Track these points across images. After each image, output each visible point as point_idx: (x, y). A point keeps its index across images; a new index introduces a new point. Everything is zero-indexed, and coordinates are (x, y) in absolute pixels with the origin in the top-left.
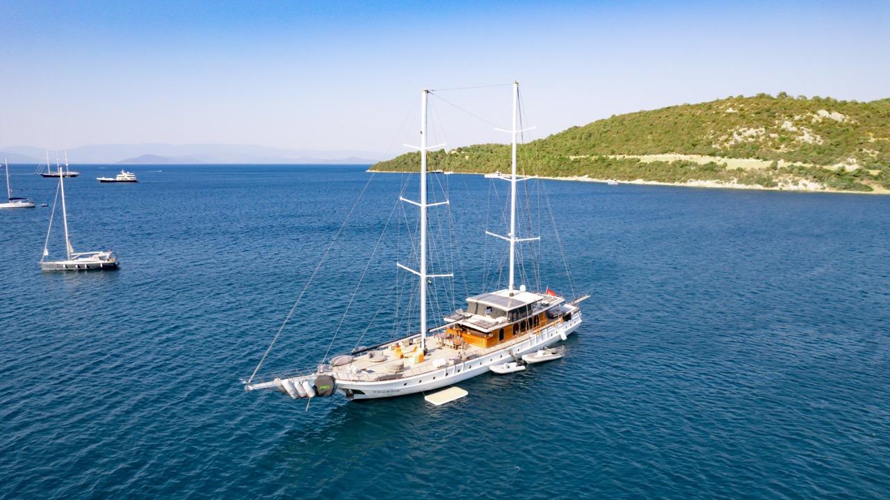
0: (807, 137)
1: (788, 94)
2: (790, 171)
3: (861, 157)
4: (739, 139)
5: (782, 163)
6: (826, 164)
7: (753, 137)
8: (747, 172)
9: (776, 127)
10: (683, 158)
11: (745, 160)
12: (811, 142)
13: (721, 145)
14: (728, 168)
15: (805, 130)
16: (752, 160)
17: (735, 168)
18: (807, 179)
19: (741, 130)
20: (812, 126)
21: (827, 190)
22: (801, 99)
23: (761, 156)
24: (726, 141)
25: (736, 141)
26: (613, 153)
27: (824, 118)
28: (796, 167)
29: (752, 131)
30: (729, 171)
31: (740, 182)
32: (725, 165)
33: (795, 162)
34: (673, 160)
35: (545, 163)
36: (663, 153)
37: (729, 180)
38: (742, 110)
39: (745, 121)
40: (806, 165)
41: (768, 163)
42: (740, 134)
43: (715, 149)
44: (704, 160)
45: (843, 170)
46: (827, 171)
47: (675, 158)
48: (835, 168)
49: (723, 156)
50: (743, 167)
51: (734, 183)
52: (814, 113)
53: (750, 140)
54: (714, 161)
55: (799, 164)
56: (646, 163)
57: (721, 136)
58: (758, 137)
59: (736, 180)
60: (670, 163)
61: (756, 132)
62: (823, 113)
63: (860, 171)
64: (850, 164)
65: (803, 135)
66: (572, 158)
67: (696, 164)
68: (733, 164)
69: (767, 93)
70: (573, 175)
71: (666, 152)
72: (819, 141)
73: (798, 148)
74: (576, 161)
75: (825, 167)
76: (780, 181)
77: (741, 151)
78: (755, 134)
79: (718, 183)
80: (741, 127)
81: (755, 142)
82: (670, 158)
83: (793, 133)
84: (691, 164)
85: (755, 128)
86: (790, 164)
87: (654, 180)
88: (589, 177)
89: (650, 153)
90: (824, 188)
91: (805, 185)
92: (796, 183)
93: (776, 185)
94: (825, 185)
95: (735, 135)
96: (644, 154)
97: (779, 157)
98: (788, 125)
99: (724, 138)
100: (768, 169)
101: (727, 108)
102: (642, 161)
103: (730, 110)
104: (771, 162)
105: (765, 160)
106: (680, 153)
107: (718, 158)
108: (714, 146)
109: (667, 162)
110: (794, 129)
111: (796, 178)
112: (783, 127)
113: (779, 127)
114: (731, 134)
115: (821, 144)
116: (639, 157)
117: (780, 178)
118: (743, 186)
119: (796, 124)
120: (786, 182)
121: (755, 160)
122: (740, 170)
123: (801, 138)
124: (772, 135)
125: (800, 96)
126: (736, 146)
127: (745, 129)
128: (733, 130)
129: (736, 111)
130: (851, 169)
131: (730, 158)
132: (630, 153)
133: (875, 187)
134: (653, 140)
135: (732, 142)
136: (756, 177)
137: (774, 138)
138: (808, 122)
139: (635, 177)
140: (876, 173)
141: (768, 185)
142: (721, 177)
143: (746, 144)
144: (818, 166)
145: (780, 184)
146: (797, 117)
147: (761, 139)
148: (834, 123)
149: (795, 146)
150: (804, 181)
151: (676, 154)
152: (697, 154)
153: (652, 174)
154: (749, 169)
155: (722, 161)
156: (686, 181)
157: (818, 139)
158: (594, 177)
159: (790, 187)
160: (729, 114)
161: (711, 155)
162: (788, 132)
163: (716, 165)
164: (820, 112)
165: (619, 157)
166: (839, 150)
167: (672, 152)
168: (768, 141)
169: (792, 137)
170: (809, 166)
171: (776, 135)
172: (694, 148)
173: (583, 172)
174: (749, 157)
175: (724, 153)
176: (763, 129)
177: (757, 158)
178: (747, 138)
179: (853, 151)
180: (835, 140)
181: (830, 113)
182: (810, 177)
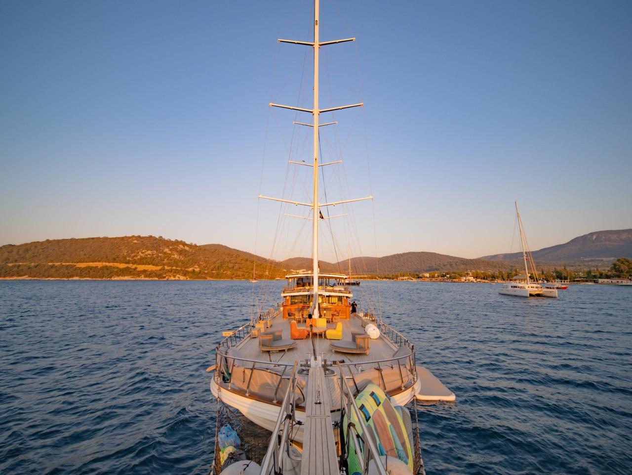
0: (176, 256)
1: (163, 237)
2: (171, 271)
3: (199, 265)
4: (143, 255)
5: (166, 267)
6: (186, 268)
7: (150, 255)
8: (149, 272)
9: (161, 251)
10: (107, 264)
11: (147, 266)
12: (178, 258)
13: (132, 258)
14: (138, 269)
15: (175, 253)
16: (150, 266)
17: (142, 269)
18: (179, 274)
19: (144, 251)
20: (177, 252)
23: (155, 264)
24: (134, 256)
25: (141, 256)
26: (52, 261)
27: (182, 249)
29: (149, 252)
31: (146, 276)
32: (136, 268)
33: (173, 267)
34: (101, 266)
36: (93, 262)
37: (139, 276)
38: (141, 241)
39: (145, 247)
40: (178, 268)
41: (160, 268)
42: (143, 253)
44: (122, 266)
45: (194, 270)
46: (187, 271)
47: (102, 264)
48: (190, 269)
49: (133, 264)
50: (146, 269)
52: (177, 246)
53: (149, 256)
54: (129, 266)
55: (174, 268)
56: (81, 268)
57: (132, 254)
58: (153, 255)
59: (143, 276)
60: (99, 267)
62: (181, 246)
63: (200, 271)
64: (196, 268)
65: (174, 255)
66: (10, 265)
67: (117, 268)
68: (141, 268)
69: (153, 235)
71: (96, 261)
73: (173, 261)
74: (14, 266)
76: (167, 276)
77: (142, 261)
78: (151, 254)
79: (132, 277)
81: (151, 257)
82: (99, 265)
83: (170, 254)
84: (114, 267)
85: (152, 251)
86: (170, 268)
87: (88, 277)
88: (29, 277)
89: (83, 262)
90: (187, 279)
91: (179, 277)
92: (174, 277)
93: (165, 277)
94: (187, 277)
95: (140, 253)
96: (78, 263)
97: (164, 265)
98: (167, 250)
99: (133, 255)
100: (160, 270)
101: (133, 240)
102: (77, 266)
103: (135, 241)
104: (161, 267)
105: (157, 265)
106: (106, 262)
107: (131, 265)
108: (128, 259)
109: (97, 267)
110: (170, 252)
111: (175, 274)
112: (165, 251)
113: (163, 251)
114: (138, 253)
115: (182, 259)
116: (74, 264)
117: (167, 274)
118: (147, 279)
119: (171, 250)
120: (170, 276)
121: (152, 266)
122: (145, 271)
123: (173, 256)
124: (160, 255)
125: (168, 239)
126: (142, 258)
127: (146, 251)
128: (138, 251)
129: (138, 242)
130: (197, 270)
131: (139, 265)
132: (66, 261)
133: (207, 277)
134: (85, 255)
135: (139, 257)
136: (154, 274)
137: (161, 256)
138: (176, 250)
139: (72, 276)
140: (206, 272)
141: (161, 278)
142: (134, 274)
143: (146, 258)
144: (183, 269)
145: (167, 277)
146: (171, 247)
147: (154, 256)
148: (186, 251)
149: (171, 260)
150: (178, 276)
151: (103, 262)
152: (117, 262)
153: (86, 273)
154: (150, 270)
155: (134, 266)
156: (111, 277)
157: (181, 257)
158: (35, 277)
159: (172, 278)
160: (136, 243)
161: (126, 263)
162: (167, 254)
163: (131, 269)
164: (180, 246)
165: (57, 264)
166: (191, 262)
167: (100, 261)
168: (158, 257)
169: (169, 256)
170: (179, 269)
171: (162, 254)
172: (115, 259)
173: (22, 273)
174: (149, 264)
175: (135, 262)
176: (155, 251)
177: (154, 265)
178: (147, 255)
179: (196, 263)
180: (188, 258)
181: (184, 247)
182: (181, 274)
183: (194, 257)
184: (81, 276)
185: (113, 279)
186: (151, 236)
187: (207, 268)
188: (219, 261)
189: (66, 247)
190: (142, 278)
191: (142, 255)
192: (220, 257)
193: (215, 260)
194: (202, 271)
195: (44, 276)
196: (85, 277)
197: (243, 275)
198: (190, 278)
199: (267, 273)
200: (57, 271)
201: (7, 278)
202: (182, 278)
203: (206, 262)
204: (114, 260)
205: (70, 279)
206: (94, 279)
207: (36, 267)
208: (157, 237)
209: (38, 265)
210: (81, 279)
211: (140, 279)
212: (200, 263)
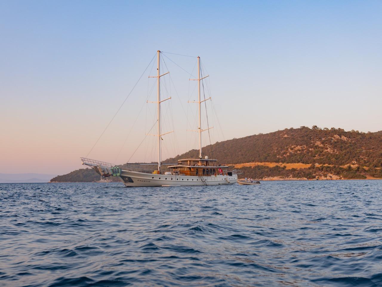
0: (330, 150)
1: (318, 127)
2: (321, 169)
3: (359, 161)
5: (317, 165)
6: (341, 165)
7: (300, 151)
8: (298, 171)
9: (312, 144)
10: (259, 164)
11: (296, 164)
12: (332, 152)
13: (282, 156)
14: (287, 169)
15: (328, 146)
17: (291, 169)
18: (332, 173)
19: (293, 147)
20: (331, 144)
21: (343, 179)
23: (305, 161)
24: (284, 153)
25: (290, 153)
27: (338, 139)
28: (325, 167)
29: (299, 147)
30: (287, 171)
31: (294, 176)
32: (285, 167)
33: (324, 164)
34: (254, 166)
36: (248, 162)
37: (288, 176)
38: (292, 135)
39: (294, 142)
40: (330, 166)
41: (309, 166)
42: (292, 149)
44: (272, 165)
45: (350, 167)
46: (341, 169)
47: (255, 164)
48: (346, 166)
49: (283, 162)
50: (295, 167)
51: (290, 177)
52: (332, 137)
53: (298, 152)
54: (278, 165)
55: (326, 165)
56: (238, 168)
57: (281, 150)
58: (303, 150)
59: (291, 176)
60: (252, 168)
61: (301, 148)
62: (337, 136)
63: (358, 168)
64: (353, 164)
65: (327, 149)
67: (268, 167)
68: (290, 166)
69: (306, 126)
71: (250, 162)
72: (336, 152)
73: (325, 156)
76: (317, 175)
77: (292, 159)
78: (300, 149)
81: (301, 153)
83: (322, 148)
84: (265, 167)
85: (301, 145)
86: (321, 165)
89: (241, 163)
91: (331, 177)
94: (341, 176)
97: (314, 161)
98: (318, 143)
99: (283, 151)
100: (309, 169)
102: (236, 167)
103: (286, 136)
104: (311, 164)
105: (307, 163)
106: (258, 161)
107: (281, 163)
108: (278, 157)
110: (322, 145)
111: (326, 173)
112: (316, 144)
113: (314, 144)
114: (288, 149)
115: (337, 153)
116: (234, 165)
117: (317, 173)
119: (323, 143)
121: (301, 164)
122: (294, 170)
123: (326, 150)
124: (310, 149)
125: (325, 128)
126: (291, 155)
127: (295, 146)
128: (288, 147)
129: (289, 136)
130: (355, 166)
131: (288, 163)
133: (366, 176)
134: (242, 155)
135: (288, 154)
136: (303, 173)
137: (312, 151)
138: (329, 142)
140: (367, 168)
141: (310, 178)
142: (283, 174)
143: (296, 155)
144: (337, 166)
146: (323, 139)
147: (305, 151)
149: (323, 155)
150: (330, 175)
151: (255, 162)
152: (268, 161)
154: (298, 169)
155: (283, 165)
156: (262, 178)
157: (335, 151)
160: (286, 138)
161: (276, 162)
162: (319, 147)
163: (280, 168)
164: (335, 136)
166: (347, 157)
167: (253, 161)
168: (308, 153)
169: (321, 150)
170: (332, 166)
171: (313, 149)
172: (266, 158)
174: (298, 162)
175: (284, 160)
176: (305, 146)
177: (303, 163)
178: (296, 151)
179: (354, 157)
180: (344, 151)
181: (340, 137)
182: (333, 172)
183: (353, 149)
191: (291, 151)
194: (362, 167)
198: (345, 177)
203: (368, 155)
204: (266, 160)
208: (311, 128)
212: (361, 157)
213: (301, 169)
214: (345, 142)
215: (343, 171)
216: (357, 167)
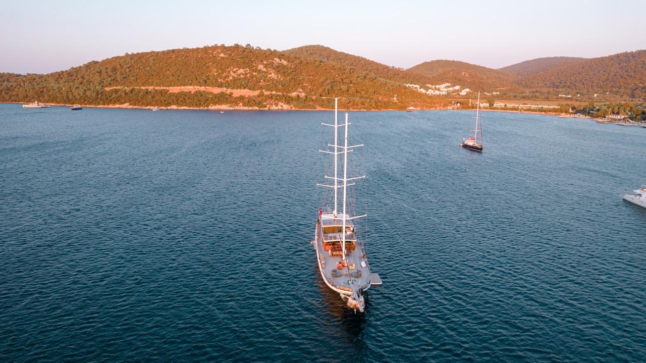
0: (274, 75)
1: (251, 46)
2: (271, 97)
3: (304, 88)
4: (235, 75)
5: (267, 93)
6: (288, 93)
7: (243, 74)
8: (247, 98)
9: (254, 68)
10: (202, 88)
11: (242, 90)
12: (276, 78)
13: (224, 79)
14: (235, 95)
15: (272, 71)
17: (238, 95)
19: (235, 70)
20: (274, 69)
21: (294, 108)
22: (258, 49)
23: (251, 87)
24: (226, 77)
25: (233, 77)
26: (143, 85)
27: (278, 63)
28: (273, 95)
29: (241, 71)
30: (235, 98)
31: (244, 105)
32: (232, 93)
33: (272, 91)
34: (194, 90)
35: (81, 93)
36: (184, 86)
37: (237, 105)
38: (230, 55)
39: (235, 63)
40: (278, 93)
41: (257, 93)
42: (234, 72)
43: (221, 82)
44: (216, 91)
45: (298, 96)
46: (290, 97)
47: (195, 88)
48: (294, 94)
49: (227, 87)
50: (243, 95)
52: (273, 60)
53: (242, 76)
54: (223, 91)
55: (274, 92)
56: (175, 93)
57: (223, 73)
58: (246, 74)
59: (241, 104)
60: (192, 93)
61: (244, 71)
62: (277, 60)
64: (300, 92)
65: (271, 74)
66: (107, 89)
67: (212, 93)
68: (237, 93)
70: (114, 103)
71: (187, 85)
73: (271, 82)
74: (112, 91)
75: (289, 95)
77: (236, 83)
78: (244, 73)
79: (230, 106)
80: (234, 68)
81: (245, 78)
82: (192, 89)
83: (265, 73)
84: (208, 93)
85: (243, 68)
87: (185, 105)
88: (130, 105)
89: (175, 85)
90: (292, 108)
91: (282, 106)
92: (277, 105)
93: (265, 107)
94: (292, 106)
95: (232, 73)
96: (170, 86)
97: (261, 88)
98: (261, 67)
99: (225, 75)
100: (258, 96)
101: (220, 53)
102: (170, 92)
103: (222, 55)
104: (259, 91)
105: (255, 90)
106: (197, 85)
107: (225, 89)
108: (219, 80)
109: (190, 92)
110: (265, 70)
111: (277, 102)
112: (259, 68)
113: (256, 68)
114: (229, 71)
115: (282, 79)
116: (167, 88)
117: (267, 102)
118: (246, 108)
119: (266, 67)
120: (272, 105)
121: (248, 90)
122: (242, 98)
123: (270, 76)
124: (254, 74)
126: (235, 80)
127: (237, 69)
128: (229, 69)
129: (226, 56)
130: (303, 95)
131: (233, 89)
132: (157, 85)
133: (316, 106)
134: (173, 75)
135: (231, 78)
136: (253, 102)
137: (256, 76)
138: (272, 66)
139: (169, 104)
140: (314, 98)
141: (261, 107)
142: (231, 102)
143: (240, 79)
144: (285, 94)
145: (268, 106)
146: (265, 62)
147: (248, 75)
148: (284, 67)
149: (269, 81)
150: (280, 104)
151: (194, 85)
152: (209, 86)
153: (181, 101)
154: (247, 96)
155: (229, 91)
156: (208, 106)
157: (279, 77)
158: (135, 105)
159: (274, 108)
160: (223, 57)
161: (219, 87)
162: (263, 72)
163: (227, 94)
164: (275, 59)
165: (150, 88)
166: (292, 83)
167: (191, 85)
168: (252, 78)
169: (265, 75)
170: (281, 94)
171: (256, 74)
172: (205, 81)
173: (123, 101)
174: (245, 88)
175: (228, 85)
176: (248, 69)
177: (250, 89)
178: (239, 75)
179: (299, 84)
180: (288, 78)
181: (280, 60)
182: (283, 101)
183: (295, 75)
184: (178, 104)
185: (210, 108)
186: (237, 44)
187: (313, 93)
188: (328, 81)
189: (150, 64)
190: (241, 107)
191: (233, 75)
192: (328, 75)
193: (322, 79)
194: (309, 96)
195: (143, 104)
196: (183, 106)
197: (363, 104)
198: (295, 106)
199: (395, 99)
200: (153, 97)
201: (111, 106)
202: (286, 107)
203: (311, 82)
204: (205, 83)
205: (169, 108)
206: (192, 108)
207: (132, 91)
208: (245, 46)
209: (132, 90)
210: (179, 108)
211: (237, 108)
212: (304, 84)
213: (249, 97)
214: (285, 66)
215: (292, 100)
216: (305, 96)
